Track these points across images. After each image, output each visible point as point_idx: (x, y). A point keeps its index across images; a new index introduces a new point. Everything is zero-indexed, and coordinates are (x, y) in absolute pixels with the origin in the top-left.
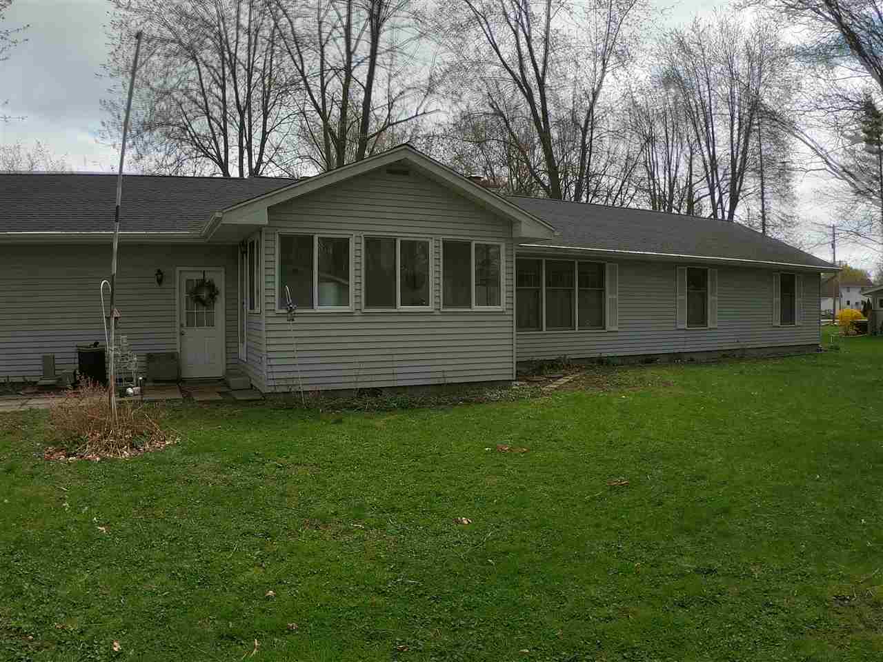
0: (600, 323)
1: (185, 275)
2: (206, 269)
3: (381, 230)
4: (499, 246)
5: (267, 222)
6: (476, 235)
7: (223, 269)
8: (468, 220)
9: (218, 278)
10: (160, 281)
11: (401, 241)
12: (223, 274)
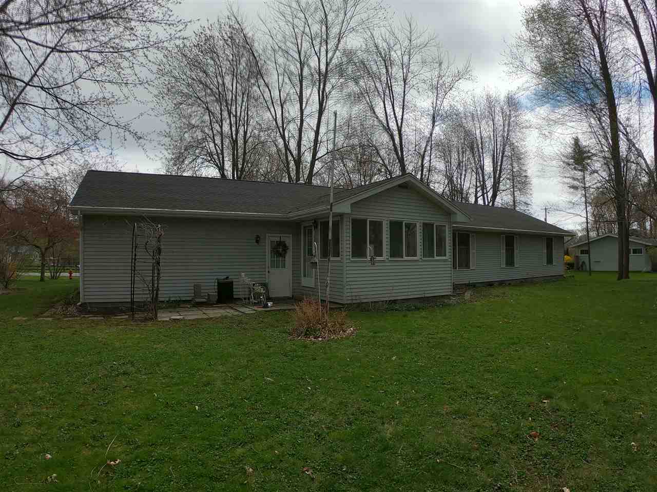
0: (467, 266)
1: (271, 238)
2: (281, 235)
3: (397, 217)
4: (445, 226)
5: (350, 212)
6: (437, 220)
7: (291, 235)
8: (432, 213)
9: (289, 241)
10: (257, 242)
11: (405, 223)
12: (291, 238)
